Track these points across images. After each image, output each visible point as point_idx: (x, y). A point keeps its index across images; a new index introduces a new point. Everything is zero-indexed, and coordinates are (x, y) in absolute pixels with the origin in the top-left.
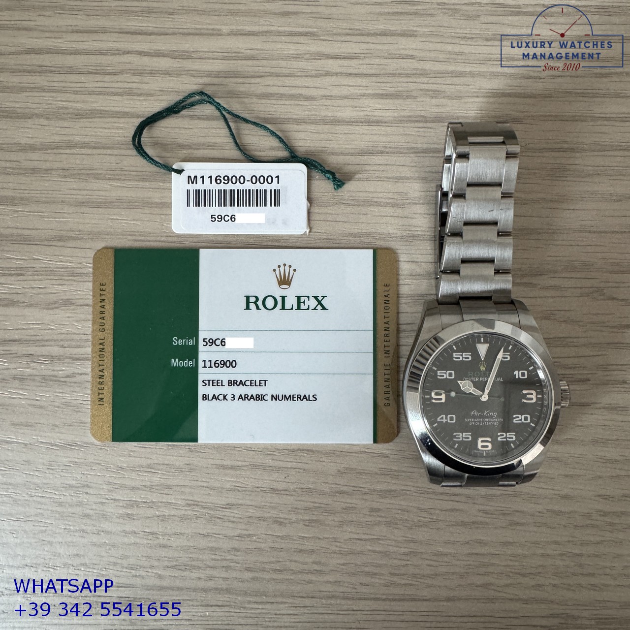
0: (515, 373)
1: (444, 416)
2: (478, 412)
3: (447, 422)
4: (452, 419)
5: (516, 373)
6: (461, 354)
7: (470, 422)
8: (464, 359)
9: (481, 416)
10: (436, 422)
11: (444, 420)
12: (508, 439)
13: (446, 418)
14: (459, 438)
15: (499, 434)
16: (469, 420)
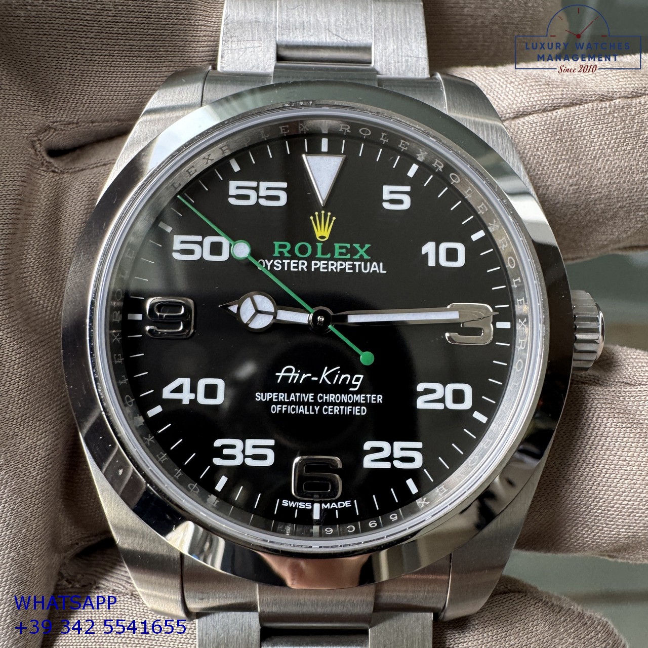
0: (425, 250)
1: (186, 382)
2: (301, 369)
3: (194, 402)
4: (211, 391)
5: (429, 248)
6: (254, 184)
7: (271, 402)
8: (263, 202)
9: (307, 386)
10: (157, 399)
11: (186, 397)
12: (398, 464)
13: (193, 390)
14: (233, 457)
15: (368, 445)
16: (269, 396)
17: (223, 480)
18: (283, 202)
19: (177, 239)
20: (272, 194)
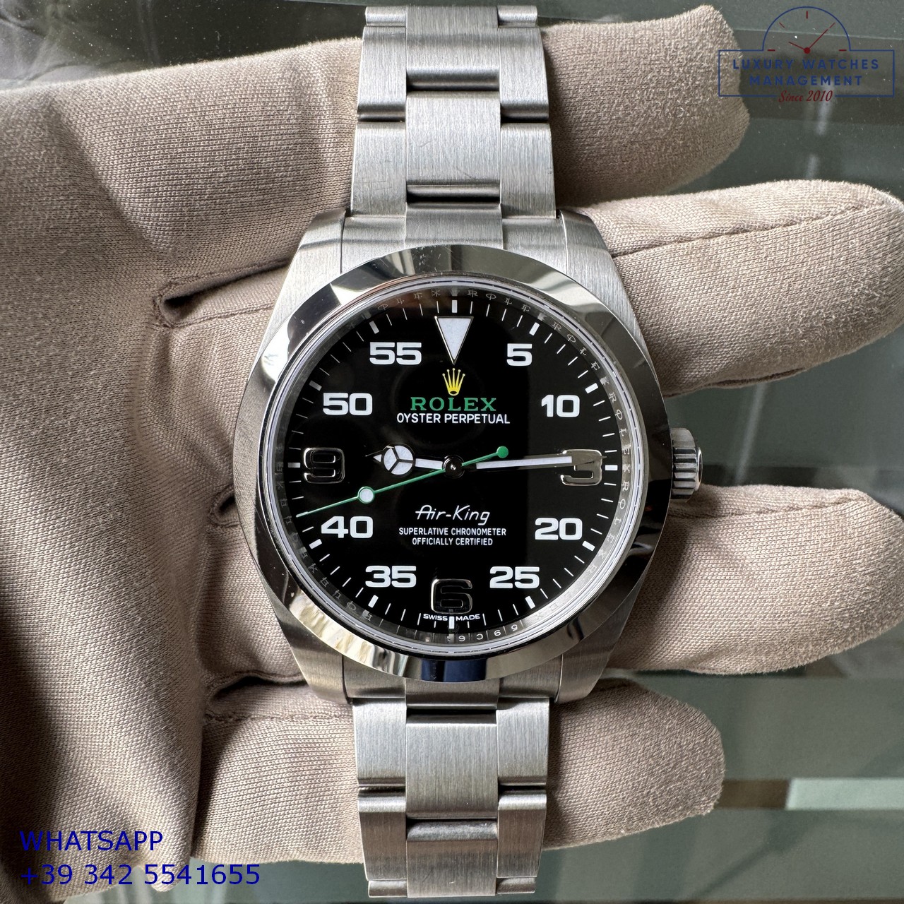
0: (544, 402)
1: (341, 520)
3: (348, 536)
4: (362, 527)
5: (547, 400)
6: (392, 345)
7: (412, 535)
8: (400, 361)
9: (442, 522)
10: (317, 534)
11: (341, 532)
12: (518, 585)
13: (347, 526)
14: (382, 580)
15: (493, 570)
16: (410, 530)
17: (375, 599)
18: (418, 361)
19: (327, 396)
20: (408, 353)
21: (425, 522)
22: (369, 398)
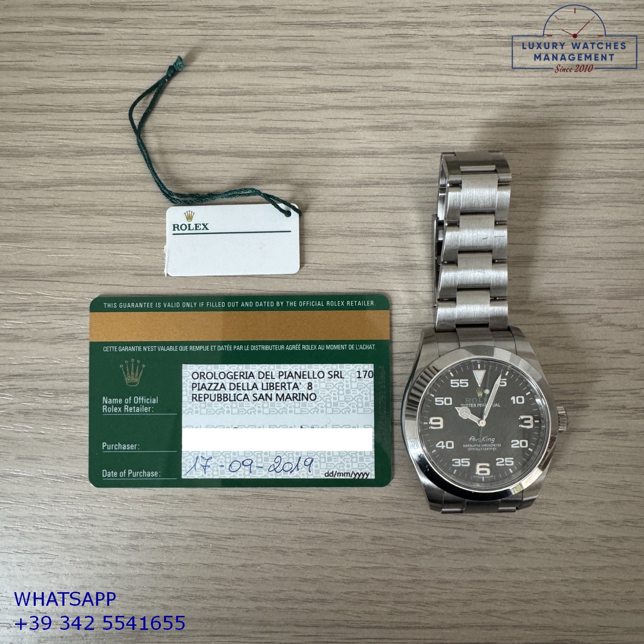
0: (512, 399)
1: (442, 442)
2: (476, 437)
3: (445, 448)
4: (450, 445)
6: (458, 380)
7: (468, 448)
8: (461, 386)
10: (434, 448)
11: (443, 447)
12: (506, 464)
13: (445, 444)
14: (458, 464)
15: (497, 459)
16: (467, 446)
17: (456, 471)
18: (467, 386)
19: (436, 399)
20: (464, 383)
21: (472, 443)
22: (451, 399)
